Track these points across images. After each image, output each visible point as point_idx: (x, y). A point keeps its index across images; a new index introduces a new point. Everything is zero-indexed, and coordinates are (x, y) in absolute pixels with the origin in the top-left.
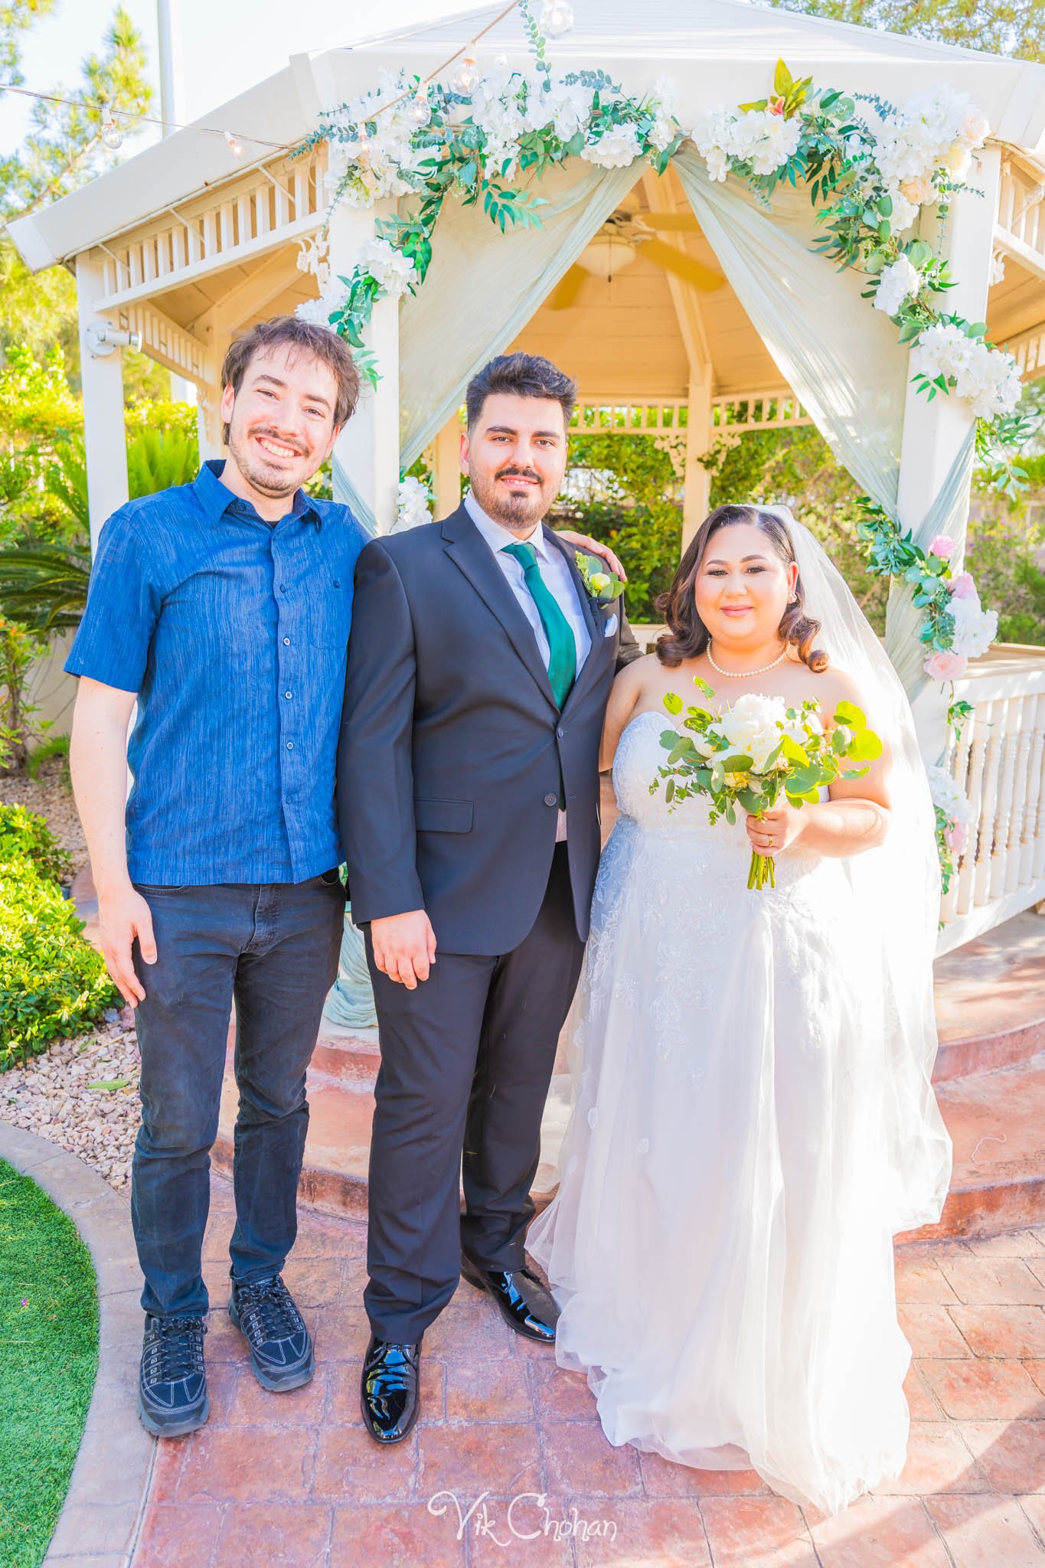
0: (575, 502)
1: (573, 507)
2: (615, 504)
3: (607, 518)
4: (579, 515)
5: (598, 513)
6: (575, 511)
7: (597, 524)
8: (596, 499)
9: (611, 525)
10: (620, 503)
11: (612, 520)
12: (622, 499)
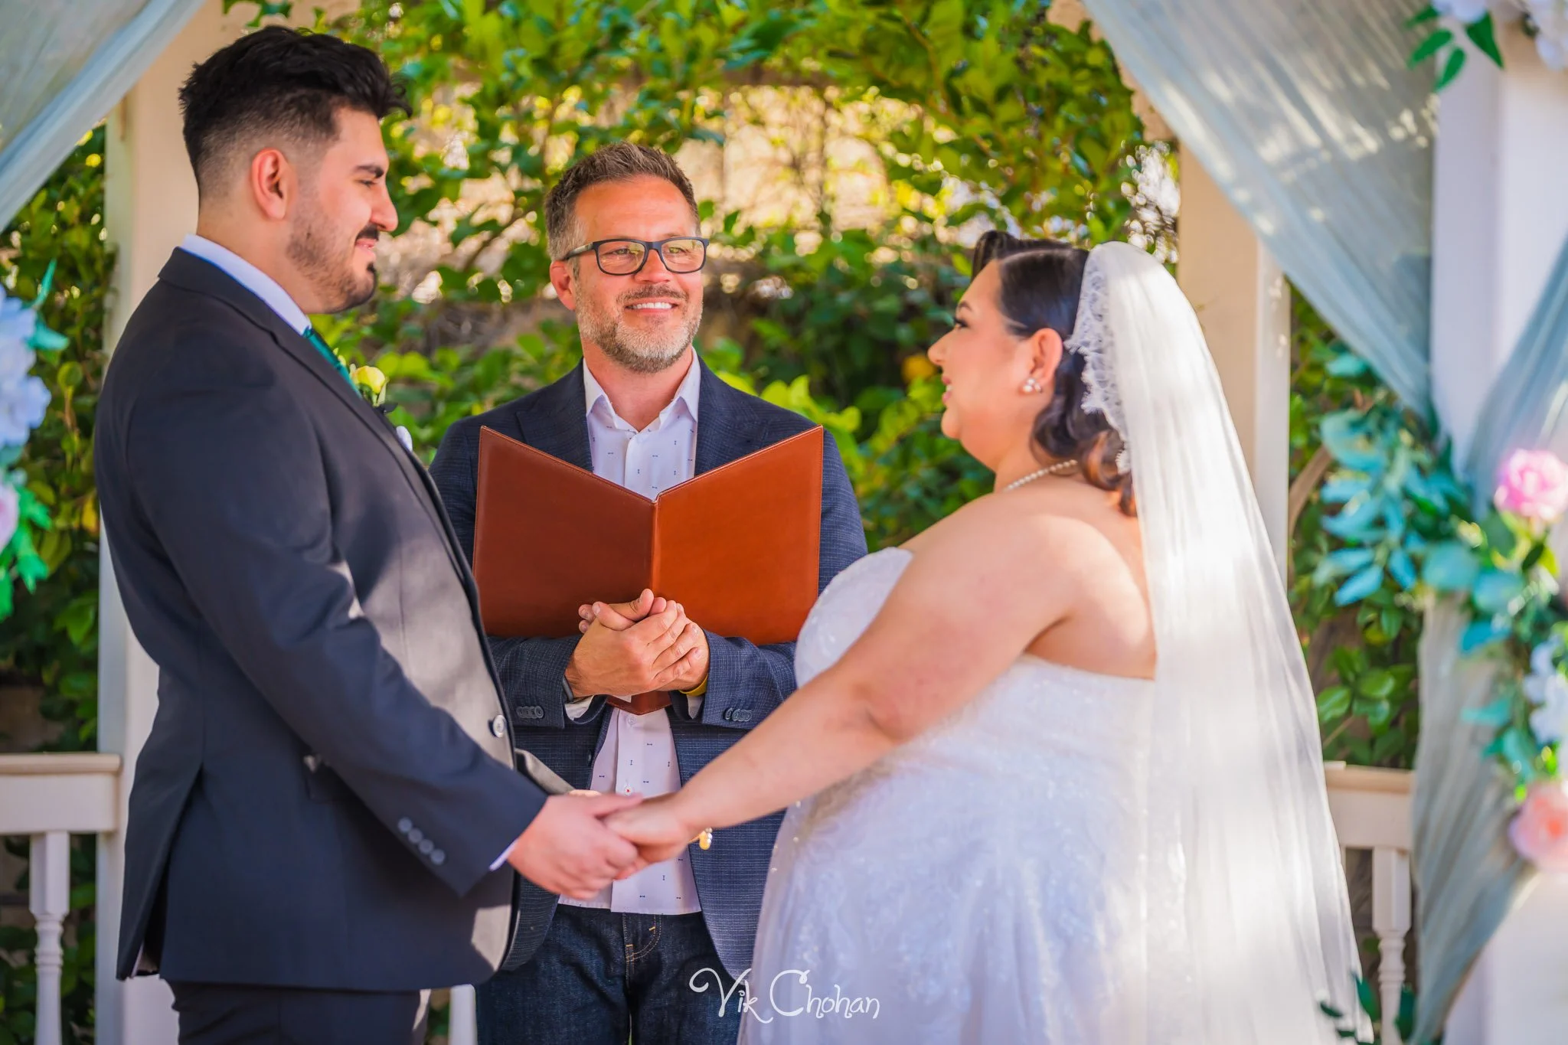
0: (750, 232)
1: (746, 254)
2: (925, 243)
3: (889, 304)
4: (766, 288)
5: (848, 282)
6: (752, 272)
7: (849, 325)
8: (845, 217)
9: (904, 333)
10: (943, 234)
11: (911, 312)
12: (955, 220)
